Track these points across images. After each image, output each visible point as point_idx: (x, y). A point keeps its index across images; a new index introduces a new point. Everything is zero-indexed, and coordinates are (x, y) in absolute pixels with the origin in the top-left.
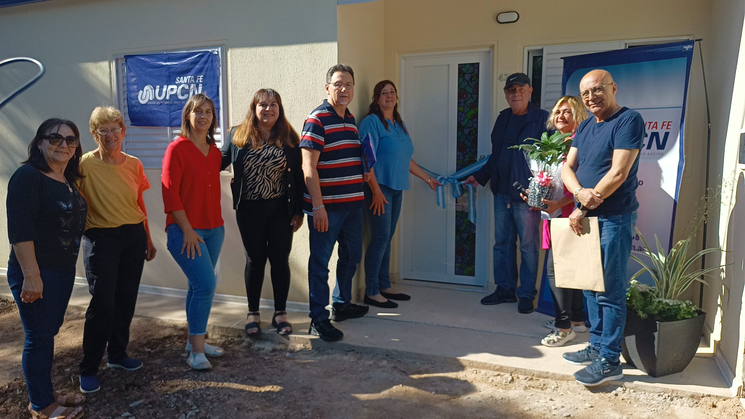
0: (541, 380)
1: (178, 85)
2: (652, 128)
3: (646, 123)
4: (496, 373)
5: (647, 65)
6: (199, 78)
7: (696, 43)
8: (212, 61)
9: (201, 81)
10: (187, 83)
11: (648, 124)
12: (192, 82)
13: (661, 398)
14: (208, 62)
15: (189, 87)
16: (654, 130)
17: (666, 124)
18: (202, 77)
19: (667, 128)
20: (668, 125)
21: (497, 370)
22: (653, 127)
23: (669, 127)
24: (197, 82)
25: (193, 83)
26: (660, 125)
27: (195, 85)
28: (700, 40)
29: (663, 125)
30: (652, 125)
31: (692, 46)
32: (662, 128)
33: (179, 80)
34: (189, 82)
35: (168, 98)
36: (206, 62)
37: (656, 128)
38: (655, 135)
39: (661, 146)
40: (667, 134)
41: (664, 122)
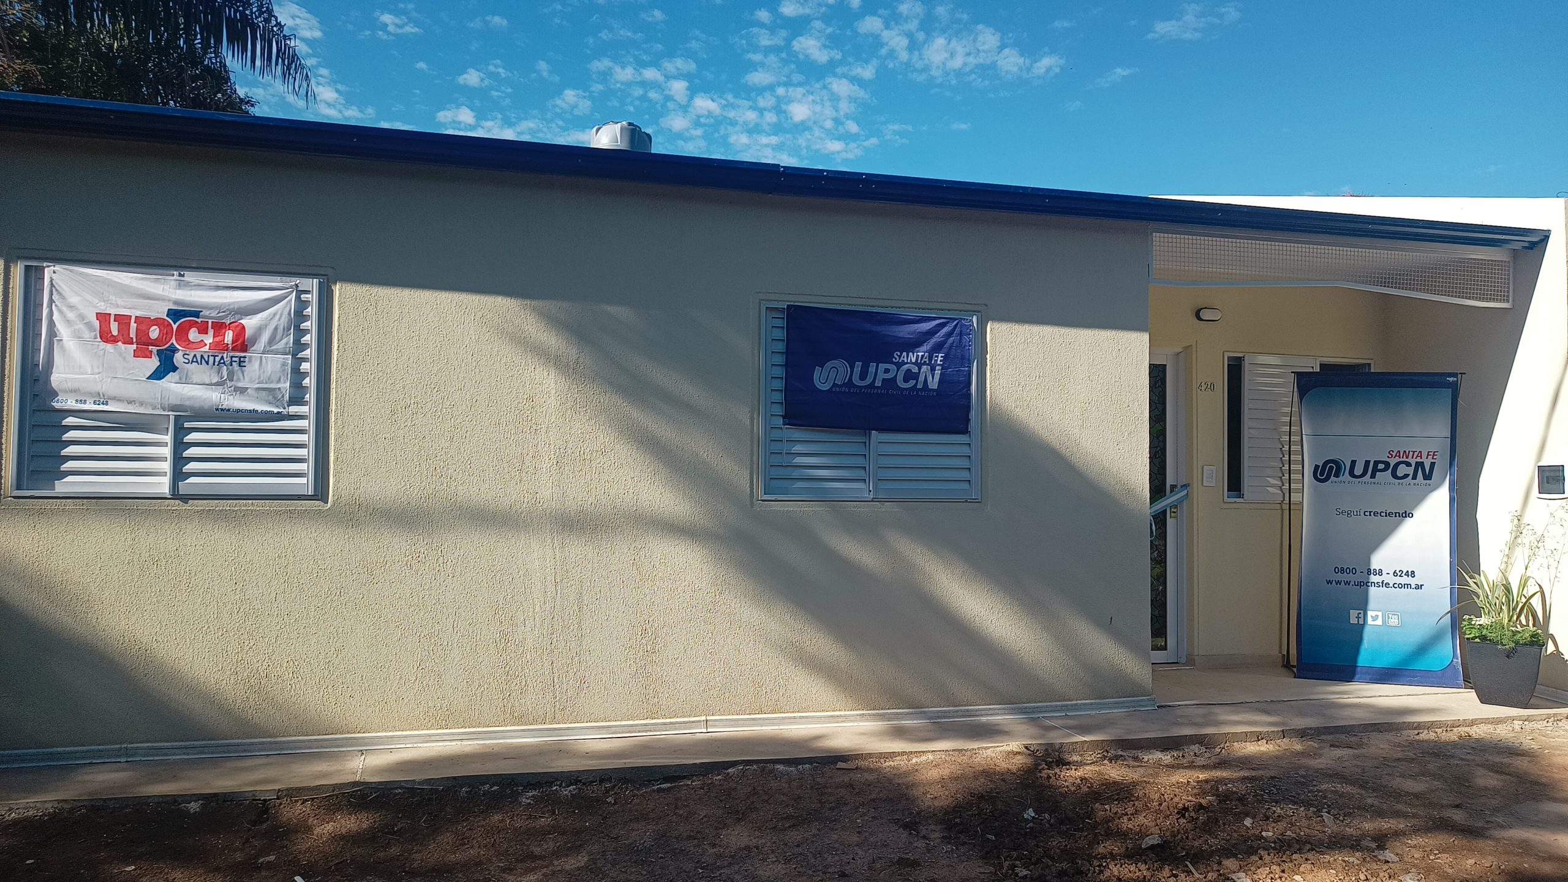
0: (1455, 729)
1: (899, 365)
2: (1416, 458)
3: (1409, 452)
4: (1416, 732)
5: (1407, 392)
6: (937, 357)
7: (1460, 376)
8: (961, 334)
9: (939, 362)
10: (916, 363)
11: (1411, 453)
12: (925, 363)
13: (1550, 724)
14: (954, 335)
15: (920, 369)
16: (1419, 460)
17: (1432, 454)
18: (942, 357)
19: (1433, 458)
20: (1434, 455)
21: (1415, 728)
22: (1417, 456)
23: (1435, 457)
24: (933, 362)
25: (927, 365)
26: (1424, 455)
27: (929, 367)
28: (1464, 374)
29: (1428, 455)
30: (1416, 454)
31: (1456, 379)
32: (1427, 458)
33: (900, 357)
34: (919, 361)
35: (878, 383)
36: (949, 334)
37: (1421, 458)
38: (1420, 465)
39: (1428, 477)
40: (1433, 465)
41: (1429, 452)
